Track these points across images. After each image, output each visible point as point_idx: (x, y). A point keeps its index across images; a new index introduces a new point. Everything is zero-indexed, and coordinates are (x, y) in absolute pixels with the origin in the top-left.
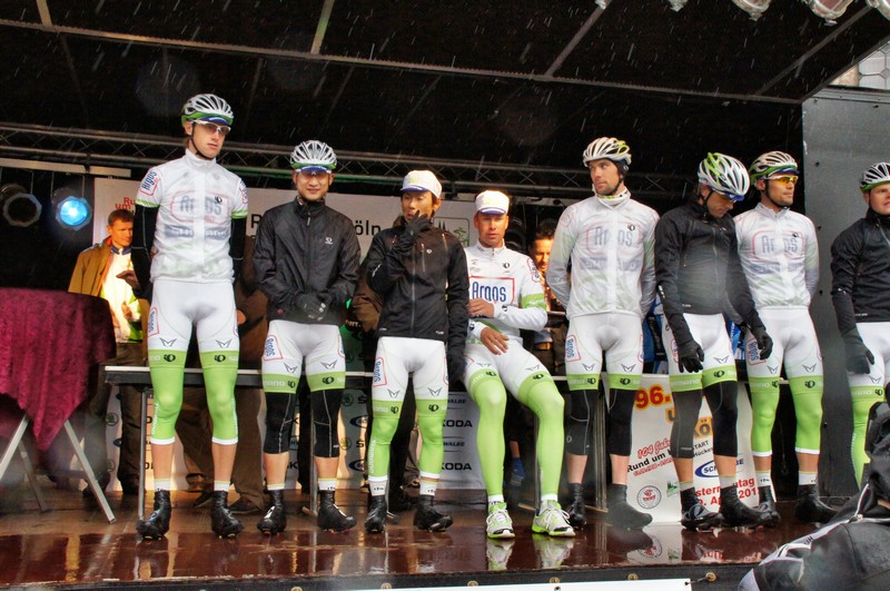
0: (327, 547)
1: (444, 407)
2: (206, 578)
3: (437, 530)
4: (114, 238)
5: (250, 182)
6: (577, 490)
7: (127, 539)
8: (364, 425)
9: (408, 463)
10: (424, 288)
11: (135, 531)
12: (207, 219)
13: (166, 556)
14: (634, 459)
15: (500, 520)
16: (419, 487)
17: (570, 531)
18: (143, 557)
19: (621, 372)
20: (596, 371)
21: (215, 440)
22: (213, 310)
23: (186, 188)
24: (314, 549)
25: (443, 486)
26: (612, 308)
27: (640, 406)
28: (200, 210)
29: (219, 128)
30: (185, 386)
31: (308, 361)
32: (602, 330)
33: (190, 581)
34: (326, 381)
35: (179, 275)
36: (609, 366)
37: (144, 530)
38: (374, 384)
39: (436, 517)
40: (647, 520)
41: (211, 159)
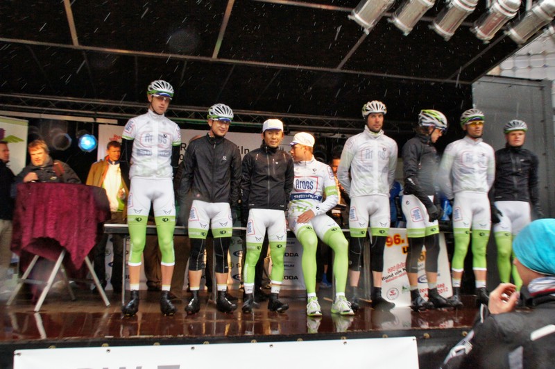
0: (222, 321)
1: (284, 246)
2: (159, 336)
3: (281, 312)
4: (110, 156)
5: (183, 126)
6: (355, 289)
7: (117, 316)
8: (241, 255)
9: (264, 276)
10: (274, 182)
11: (120, 311)
12: (159, 146)
13: (137, 325)
14: (385, 273)
15: (314, 306)
16: (270, 288)
17: (352, 312)
18: (125, 325)
19: (380, 227)
20: (365, 227)
21: (162, 263)
22: (161, 194)
23: (148, 129)
24: (215, 321)
25: (283, 288)
26: (376, 192)
27: (389, 245)
28: (155, 141)
29: (165, 99)
30: (147, 234)
31: (213, 221)
32: (370, 204)
33: (150, 338)
34: (222, 233)
35: (144, 175)
36: (372, 224)
37: (125, 311)
38: (247, 234)
39: (280, 305)
40: (392, 306)
41: (161, 114)
